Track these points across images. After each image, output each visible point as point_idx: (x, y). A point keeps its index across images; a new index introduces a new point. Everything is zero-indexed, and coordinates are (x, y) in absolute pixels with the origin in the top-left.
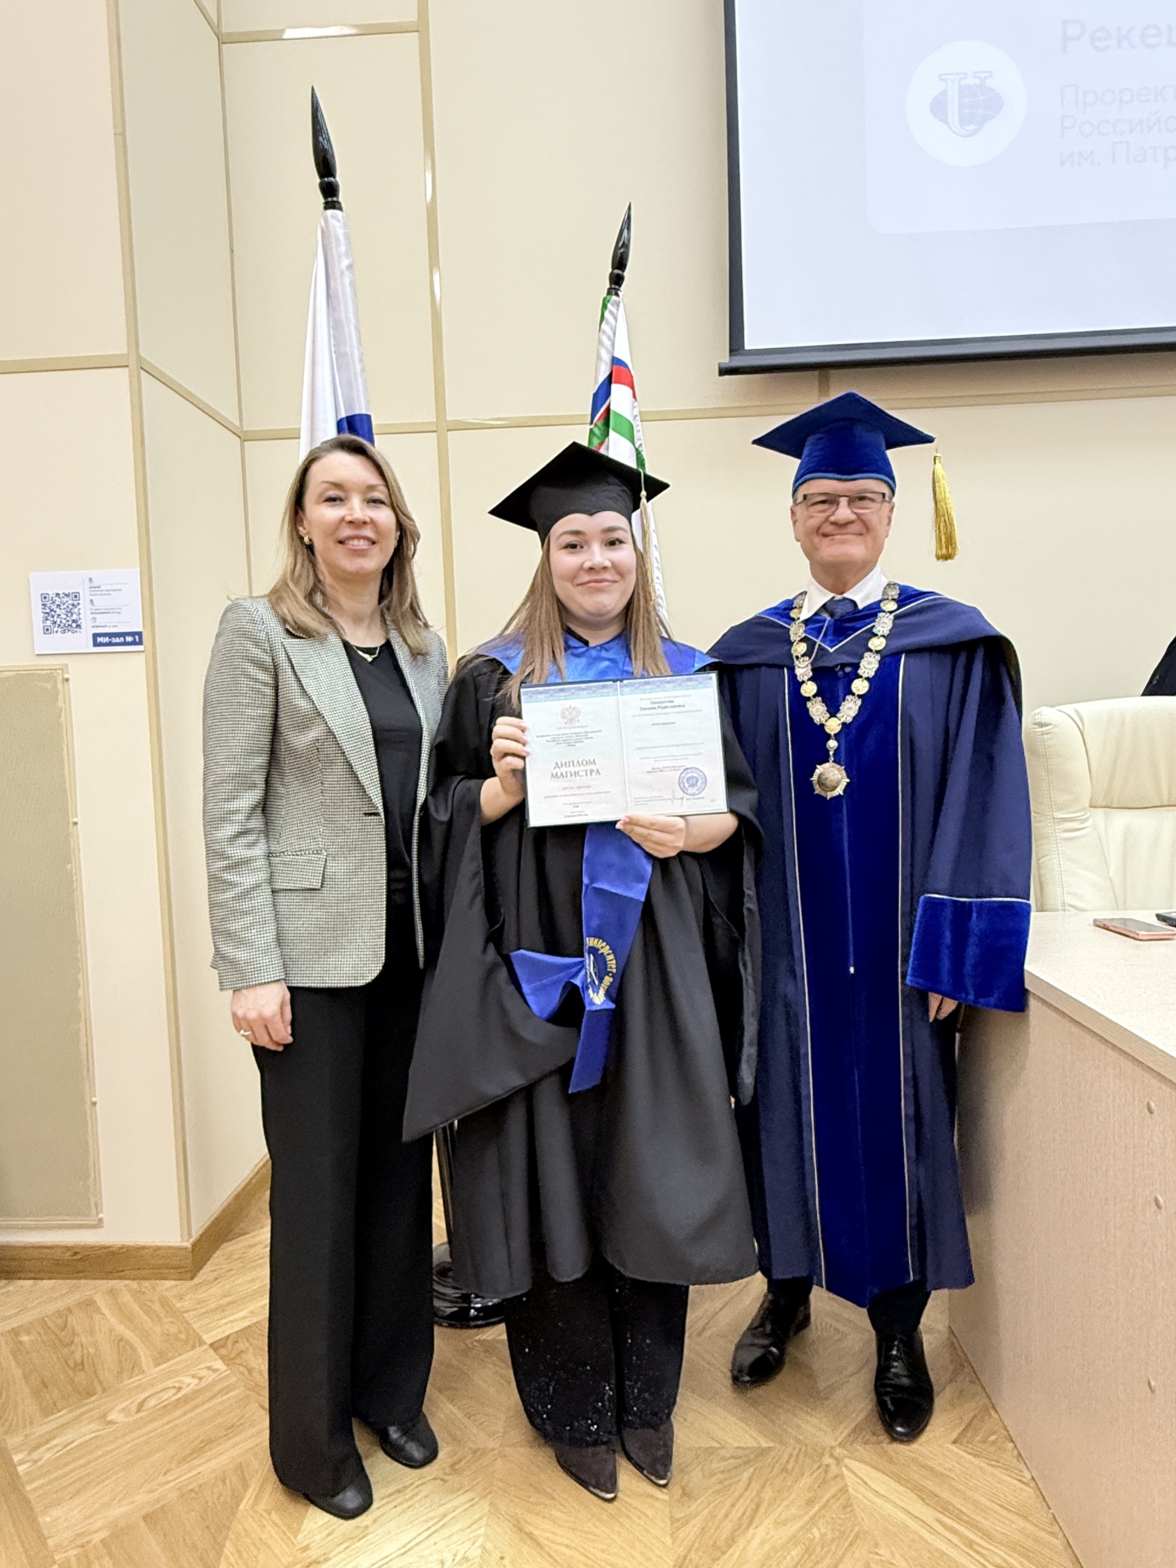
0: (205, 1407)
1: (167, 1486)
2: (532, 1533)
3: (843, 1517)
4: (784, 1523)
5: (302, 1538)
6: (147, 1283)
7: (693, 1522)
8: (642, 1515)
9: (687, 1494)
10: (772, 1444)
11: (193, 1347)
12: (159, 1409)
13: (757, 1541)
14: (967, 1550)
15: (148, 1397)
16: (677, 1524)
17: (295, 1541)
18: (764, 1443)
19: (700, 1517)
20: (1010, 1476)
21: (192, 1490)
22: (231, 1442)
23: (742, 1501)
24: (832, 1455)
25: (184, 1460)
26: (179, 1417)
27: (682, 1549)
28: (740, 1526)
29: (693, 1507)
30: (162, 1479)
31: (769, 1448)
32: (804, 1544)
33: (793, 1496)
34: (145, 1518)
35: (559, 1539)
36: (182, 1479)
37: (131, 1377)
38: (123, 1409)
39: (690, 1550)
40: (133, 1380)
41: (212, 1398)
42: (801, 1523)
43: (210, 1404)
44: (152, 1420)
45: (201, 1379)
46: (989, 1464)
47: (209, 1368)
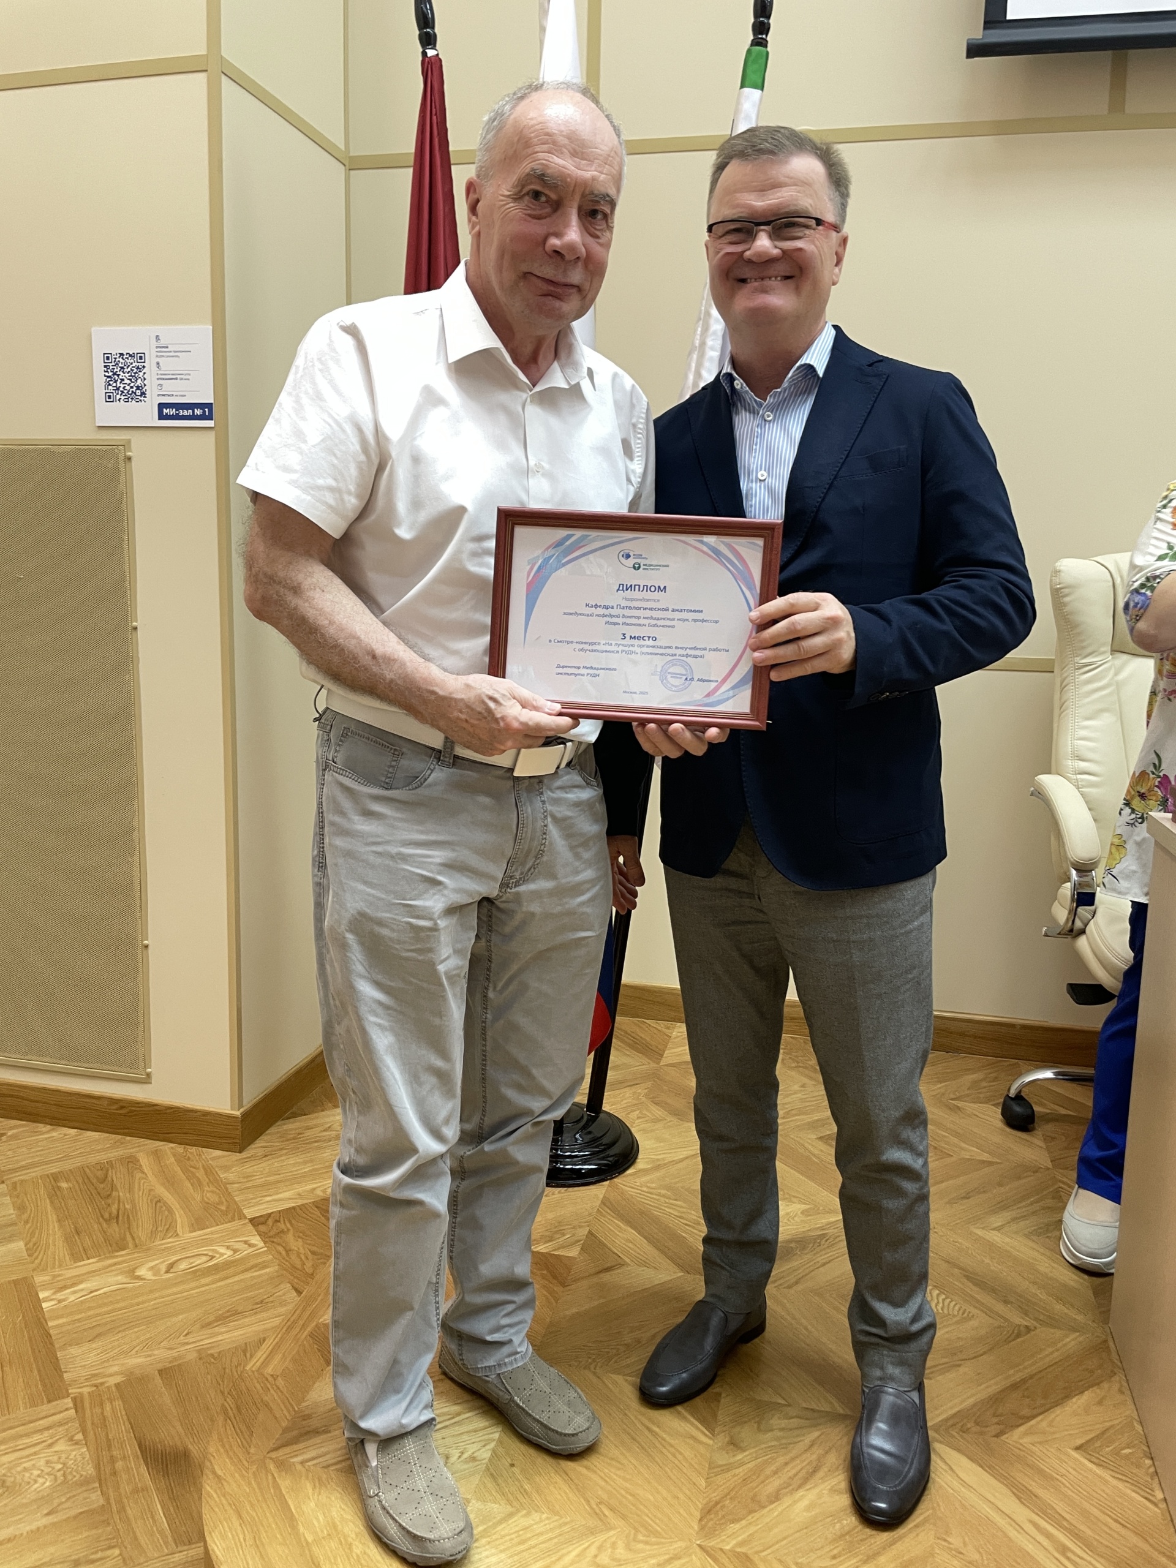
6: (193, 1150)
11: (233, 1219)
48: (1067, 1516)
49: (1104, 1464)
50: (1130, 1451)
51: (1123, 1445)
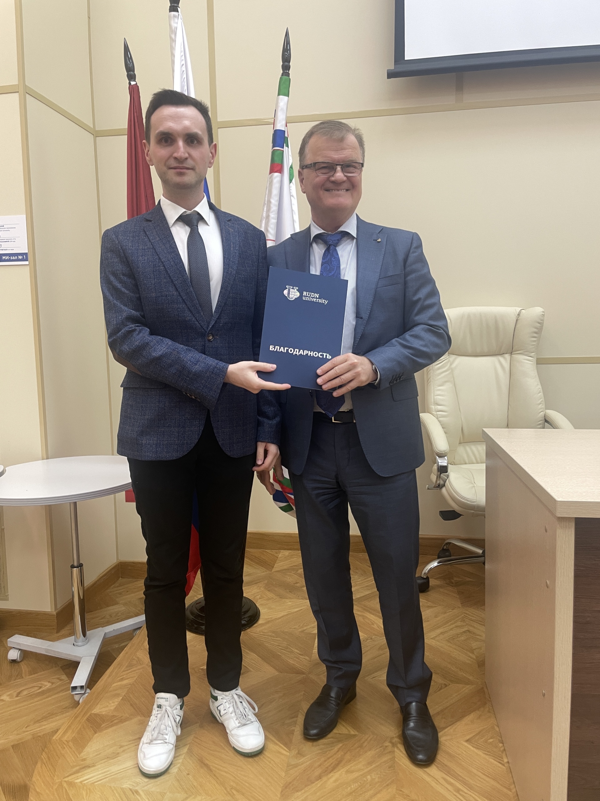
0: (53, 697)
1: (27, 733)
2: (208, 764)
3: (388, 772)
4: (352, 772)
5: (83, 755)
7: (299, 767)
8: (272, 762)
9: (300, 754)
10: (357, 733)
12: (28, 697)
13: (333, 779)
14: (455, 793)
15: (23, 690)
16: (290, 767)
17: (79, 756)
18: (352, 733)
19: (305, 764)
20: (494, 760)
21: (40, 736)
22: (64, 715)
23: (331, 759)
24: (391, 742)
25: (38, 721)
26: (37, 701)
27: (289, 779)
28: (326, 771)
29: (303, 759)
30: (24, 729)
31: (355, 735)
32: (360, 783)
33: (361, 760)
34: (12, 746)
35: (222, 768)
36: (34, 731)
37: (15, 680)
38: (9, 695)
39: (294, 779)
40: (16, 681)
41: (58, 693)
42: (361, 773)
43: (57, 696)
44: (24, 701)
45: (52, 683)
46: (483, 753)
47: (58, 678)
48: (460, 774)
49: (479, 747)
50: (492, 740)
51: (488, 738)
